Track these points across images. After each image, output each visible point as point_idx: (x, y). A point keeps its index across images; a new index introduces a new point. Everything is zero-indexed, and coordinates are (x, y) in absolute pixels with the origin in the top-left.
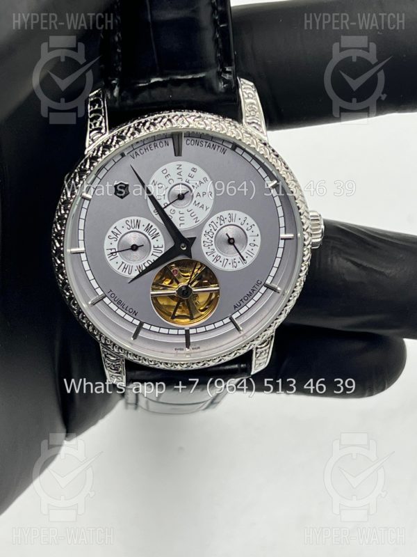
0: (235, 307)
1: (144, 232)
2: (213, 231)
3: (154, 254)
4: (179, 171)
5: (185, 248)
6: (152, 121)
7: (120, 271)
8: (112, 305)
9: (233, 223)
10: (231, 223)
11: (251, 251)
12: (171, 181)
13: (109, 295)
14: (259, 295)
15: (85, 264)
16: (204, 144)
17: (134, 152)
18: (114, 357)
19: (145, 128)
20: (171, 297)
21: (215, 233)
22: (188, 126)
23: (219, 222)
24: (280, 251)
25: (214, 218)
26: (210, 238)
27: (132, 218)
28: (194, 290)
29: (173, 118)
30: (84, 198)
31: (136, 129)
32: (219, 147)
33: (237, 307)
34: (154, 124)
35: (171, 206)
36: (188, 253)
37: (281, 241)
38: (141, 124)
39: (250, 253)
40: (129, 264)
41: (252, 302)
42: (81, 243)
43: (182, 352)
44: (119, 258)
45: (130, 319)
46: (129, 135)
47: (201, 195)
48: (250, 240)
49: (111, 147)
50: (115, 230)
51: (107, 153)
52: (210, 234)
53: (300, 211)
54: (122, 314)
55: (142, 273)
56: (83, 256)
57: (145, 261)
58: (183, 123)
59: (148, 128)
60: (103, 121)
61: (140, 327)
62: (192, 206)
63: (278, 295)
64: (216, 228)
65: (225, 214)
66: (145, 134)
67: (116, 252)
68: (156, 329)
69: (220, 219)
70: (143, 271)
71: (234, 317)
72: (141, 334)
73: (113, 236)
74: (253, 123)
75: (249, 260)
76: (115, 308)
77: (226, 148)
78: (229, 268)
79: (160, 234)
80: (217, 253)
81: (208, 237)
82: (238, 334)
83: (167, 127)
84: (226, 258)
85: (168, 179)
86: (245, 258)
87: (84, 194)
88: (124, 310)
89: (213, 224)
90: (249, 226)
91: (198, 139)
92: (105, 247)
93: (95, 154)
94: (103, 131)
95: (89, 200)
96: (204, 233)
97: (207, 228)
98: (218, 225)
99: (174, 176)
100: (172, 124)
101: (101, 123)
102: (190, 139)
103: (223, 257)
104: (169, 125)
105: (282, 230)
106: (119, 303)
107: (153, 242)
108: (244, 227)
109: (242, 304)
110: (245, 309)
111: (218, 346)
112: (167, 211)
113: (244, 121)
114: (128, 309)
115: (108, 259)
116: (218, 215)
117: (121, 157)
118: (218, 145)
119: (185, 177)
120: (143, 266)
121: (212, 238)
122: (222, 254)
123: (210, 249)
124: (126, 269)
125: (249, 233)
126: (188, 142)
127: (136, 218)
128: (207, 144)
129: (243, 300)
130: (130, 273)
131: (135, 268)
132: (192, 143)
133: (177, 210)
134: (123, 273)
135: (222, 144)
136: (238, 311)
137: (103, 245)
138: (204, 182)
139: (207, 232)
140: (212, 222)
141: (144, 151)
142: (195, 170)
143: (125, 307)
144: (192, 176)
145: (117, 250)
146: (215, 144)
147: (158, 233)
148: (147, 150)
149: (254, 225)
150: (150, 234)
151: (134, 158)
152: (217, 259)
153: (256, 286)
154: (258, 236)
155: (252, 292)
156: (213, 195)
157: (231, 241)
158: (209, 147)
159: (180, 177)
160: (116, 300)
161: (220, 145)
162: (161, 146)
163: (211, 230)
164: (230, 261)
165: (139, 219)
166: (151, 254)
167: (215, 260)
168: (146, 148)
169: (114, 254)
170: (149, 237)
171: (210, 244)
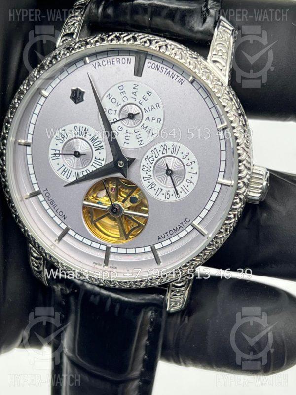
1: (90, 142)
2: (154, 157)
3: (94, 165)
4: (135, 90)
6: (118, 35)
7: (59, 173)
8: (44, 203)
9: (175, 155)
10: (173, 154)
11: (187, 187)
12: (125, 99)
13: (44, 193)
14: (184, 233)
15: (29, 157)
16: (164, 70)
17: (97, 62)
18: (37, 254)
19: (109, 39)
21: (156, 160)
22: (149, 46)
23: (162, 149)
25: (158, 146)
26: (150, 164)
27: (82, 125)
28: (125, 211)
30: (42, 95)
31: (101, 38)
32: (178, 76)
33: (160, 239)
34: (118, 38)
35: (119, 122)
36: (123, 171)
37: (217, 184)
38: (107, 35)
40: (69, 169)
41: (176, 238)
42: (30, 137)
43: (100, 267)
44: (62, 160)
45: (59, 222)
46: (92, 42)
47: (151, 119)
48: (188, 176)
52: (151, 160)
53: (240, 158)
54: (52, 214)
55: (78, 181)
56: (29, 150)
57: (85, 170)
58: (145, 42)
59: (111, 40)
60: (77, 28)
61: (65, 232)
64: (157, 155)
65: (169, 144)
66: (107, 44)
67: (59, 154)
68: (81, 238)
69: (164, 148)
70: (80, 178)
71: (157, 247)
72: (66, 238)
74: (217, 62)
75: (183, 195)
76: (47, 207)
77: (184, 79)
78: (161, 198)
79: (104, 147)
80: (153, 180)
81: (148, 162)
82: (155, 266)
84: (161, 187)
85: (123, 96)
86: (179, 192)
87: (43, 91)
88: (55, 211)
89: (155, 150)
90: (189, 162)
91: (159, 64)
92: (51, 147)
94: (74, 36)
95: (46, 97)
96: (145, 157)
97: (149, 154)
98: (160, 153)
99: (129, 94)
100: (135, 41)
101: (75, 28)
102: (152, 62)
103: (158, 186)
104: (131, 42)
105: (221, 174)
106: (52, 203)
107: (96, 153)
108: (185, 162)
109: (167, 237)
110: (168, 242)
112: (114, 127)
113: (208, 57)
114: (58, 211)
115: (51, 159)
116: (162, 144)
117: (84, 64)
118: (177, 74)
119: (139, 98)
120: (81, 173)
121: (152, 164)
122: (158, 182)
123: (148, 174)
124: (65, 172)
125: (188, 169)
126: (150, 65)
127: (85, 126)
128: (167, 71)
129: (168, 233)
130: (68, 177)
131: (73, 173)
132: (153, 67)
133: (125, 128)
134: (62, 175)
135: (181, 75)
136: (161, 242)
137: (49, 144)
138: (156, 107)
139: (148, 157)
140: (155, 148)
141: (106, 63)
142: (150, 94)
143: (56, 208)
144: (146, 99)
145: (61, 152)
146: (175, 72)
147: (102, 146)
148: (109, 63)
149: (195, 162)
150: (95, 145)
151: (95, 68)
152: (152, 186)
153: (184, 223)
154: (196, 174)
155: (178, 228)
156: (162, 122)
157: (169, 173)
158: (168, 75)
159: (135, 97)
160: (50, 199)
161: (179, 75)
162: (124, 62)
163: (152, 156)
164: (164, 192)
165: (87, 127)
166: (91, 164)
167: (150, 187)
168: (108, 61)
169: (57, 155)
170: (93, 147)
171: (148, 170)
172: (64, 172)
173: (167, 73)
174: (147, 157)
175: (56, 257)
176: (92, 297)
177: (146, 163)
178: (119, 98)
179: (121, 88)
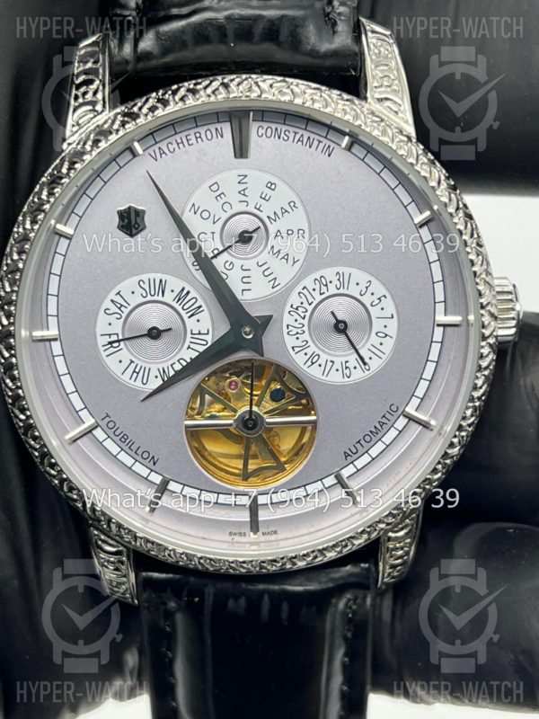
0: (347, 455)
1: (174, 304)
2: (306, 305)
3: (192, 346)
4: (243, 186)
5: (250, 337)
6: (192, 86)
7: (126, 377)
8: (109, 444)
9: (345, 292)
10: (341, 291)
11: (379, 347)
12: (227, 207)
13: (103, 423)
14: (392, 433)
15: (60, 362)
16: (291, 135)
17: (156, 148)
19: (177, 98)
20: (225, 432)
21: (310, 308)
22: (260, 96)
23: (317, 287)
24: (436, 348)
25: (309, 282)
26: (300, 320)
27: (152, 276)
28: (267, 420)
29: (232, 80)
30: (61, 235)
31: (159, 100)
32: (320, 142)
33: (349, 456)
34: (193, 92)
35: (225, 254)
36: (257, 346)
37: (436, 328)
38: (170, 92)
39: (376, 352)
40: (143, 364)
41: (379, 447)
42: (53, 321)
43: (243, 539)
44: (125, 353)
45: (144, 471)
46: (145, 110)
47: (285, 235)
48: (377, 325)
49: (111, 133)
50: (118, 299)
51: (103, 145)
52: (301, 310)
53: (474, 269)
54: (128, 461)
55: (168, 384)
56: (57, 348)
57: (175, 360)
58: (250, 89)
59: (182, 99)
60: (100, 90)
61: (163, 488)
62: (265, 256)
63: (429, 435)
64: (310, 300)
65: (329, 273)
66: (176, 108)
67: (119, 341)
69: (320, 282)
70: (169, 378)
71: (345, 473)
73: (114, 309)
74: (387, 99)
75: (375, 364)
76: (114, 449)
77: (332, 145)
78: (336, 378)
79: (204, 307)
80: (312, 349)
81: (296, 316)
82: (350, 509)
83: (219, 97)
84: (330, 358)
85: (221, 202)
86: (367, 360)
87: (60, 227)
88: (132, 453)
89: (305, 291)
90: (375, 298)
91: (279, 127)
92: (99, 330)
93: (79, 147)
94: (99, 107)
95: (69, 238)
96: (288, 308)
97: (294, 299)
98: (316, 294)
99: (233, 196)
100: (229, 92)
101: (95, 93)
102: (265, 125)
103: (324, 357)
104: (222, 94)
105: (440, 307)
106: (124, 440)
107: (191, 324)
108: (366, 300)
109: (361, 451)
110: (365, 459)
111: (312, 530)
112: (219, 263)
113: (368, 95)
114: (140, 452)
115: (104, 354)
116: (317, 275)
117: (131, 157)
118: (317, 137)
119: (254, 199)
120: (170, 369)
121: (304, 318)
122: (323, 351)
123: (300, 340)
124: (138, 373)
125: (375, 312)
126: (261, 131)
127: (158, 276)
128: (298, 137)
129: (362, 442)
130: (145, 382)
131: (154, 372)
132: (269, 135)
133: (238, 263)
134: (132, 382)
135: (326, 137)
136: (352, 463)
137: (95, 327)
138: (289, 210)
139: (295, 307)
140: (305, 288)
141: (175, 146)
142: (273, 187)
143: (134, 447)
144: (267, 198)
145: (121, 337)
146: (312, 136)
147: (200, 307)
148: (181, 145)
149: (384, 296)
150: (185, 307)
151: (156, 160)
152: (313, 360)
153: (388, 416)
154: (392, 317)
155: (379, 427)
156: (306, 235)
157: (341, 327)
158: (300, 143)
159: (244, 198)
160: (117, 433)
161: (321, 139)
162: (209, 137)
163: (302, 303)
164: (337, 365)
165: (164, 277)
166: (186, 346)
167: (309, 363)
168: (179, 141)
169: (114, 345)
170: (183, 313)
171: (300, 332)
172: (135, 374)
173: (299, 140)
174: (292, 307)
175: (160, 542)
176: (231, 603)
177: (293, 318)
178: (215, 208)
179: (215, 187)
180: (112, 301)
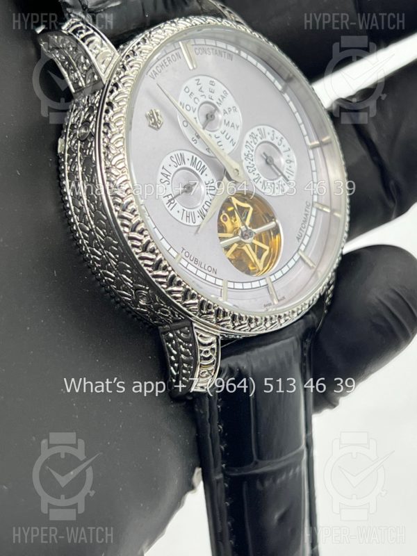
0: (298, 239)
1: (192, 168)
2: (251, 152)
3: (209, 192)
4: (199, 86)
7: (184, 221)
8: (190, 268)
9: (265, 140)
10: (263, 140)
11: (290, 169)
12: (196, 100)
13: (183, 255)
14: (312, 219)
16: (211, 51)
21: (253, 154)
23: (252, 140)
24: (313, 163)
25: (247, 137)
26: (251, 162)
27: (176, 153)
32: (225, 53)
33: (300, 239)
39: (290, 172)
40: (190, 211)
41: (310, 229)
45: (212, 280)
47: (228, 112)
48: (285, 156)
50: (164, 171)
52: (250, 156)
54: (203, 275)
57: (203, 203)
62: (223, 127)
64: (252, 148)
65: (255, 130)
67: (173, 199)
68: (240, 286)
69: (253, 137)
70: (205, 216)
73: (164, 179)
75: (292, 180)
76: (194, 270)
77: (231, 53)
79: (206, 166)
80: (263, 178)
81: (249, 160)
84: (272, 182)
85: (193, 98)
88: (203, 270)
89: (248, 144)
90: (279, 140)
97: (245, 150)
98: (253, 144)
99: (197, 93)
105: (307, 138)
106: (196, 262)
107: (203, 178)
108: (275, 142)
109: (303, 234)
110: (307, 238)
114: (206, 268)
115: (169, 209)
116: (249, 133)
118: (223, 51)
119: (207, 93)
120: (203, 209)
122: (267, 178)
123: (255, 174)
124: (189, 217)
125: (281, 149)
127: (179, 152)
128: (214, 51)
129: (302, 229)
130: (194, 221)
131: (196, 214)
133: (213, 134)
134: (188, 223)
135: (227, 49)
136: (302, 243)
138: (225, 95)
139: (246, 155)
140: (247, 142)
141: (160, 68)
142: (213, 84)
143: (203, 266)
144: (213, 91)
146: (221, 49)
147: (204, 166)
148: (163, 67)
149: (282, 138)
150: (198, 168)
151: (154, 78)
152: (265, 185)
153: (307, 209)
154: (290, 150)
155: (306, 217)
158: (216, 55)
159: (203, 94)
160: (192, 259)
161: (225, 51)
162: (174, 59)
163: (249, 152)
164: (276, 185)
165: (182, 152)
166: (205, 193)
167: (264, 187)
168: (161, 64)
169: (172, 201)
170: (197, 172)
171: (254, 169)
173: (215, 53)
177: (248, 162)
178: (191, 102)
179: (187, 90)
180: (162, 173)
